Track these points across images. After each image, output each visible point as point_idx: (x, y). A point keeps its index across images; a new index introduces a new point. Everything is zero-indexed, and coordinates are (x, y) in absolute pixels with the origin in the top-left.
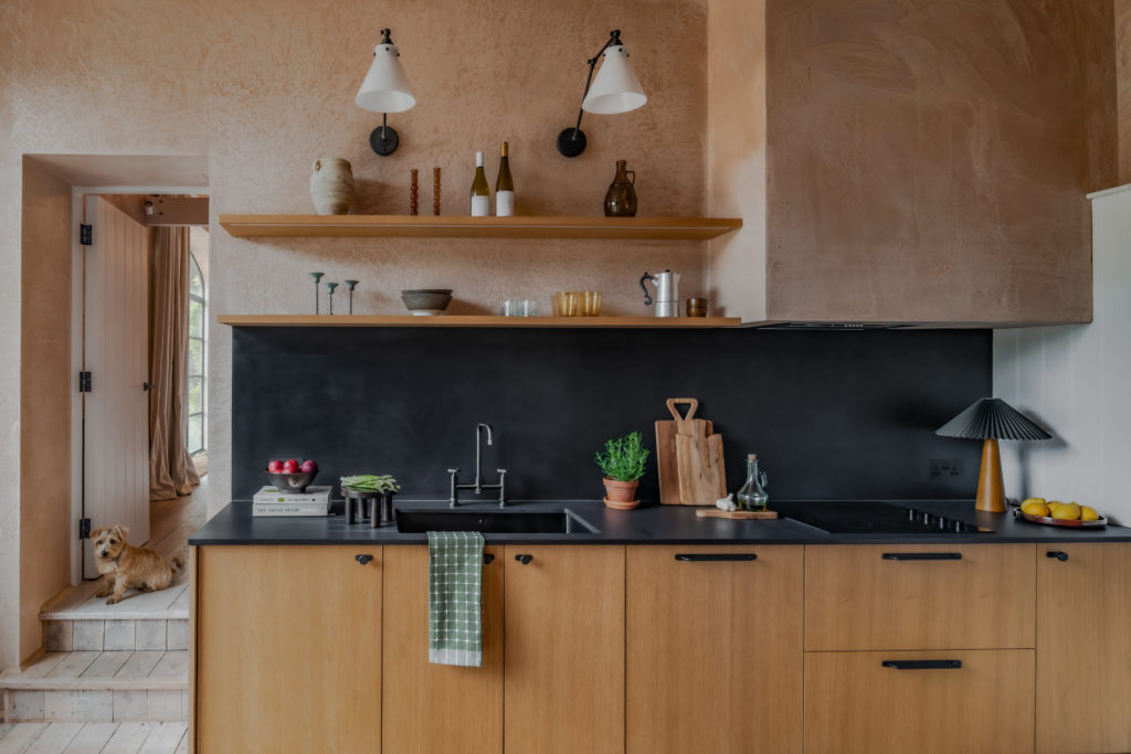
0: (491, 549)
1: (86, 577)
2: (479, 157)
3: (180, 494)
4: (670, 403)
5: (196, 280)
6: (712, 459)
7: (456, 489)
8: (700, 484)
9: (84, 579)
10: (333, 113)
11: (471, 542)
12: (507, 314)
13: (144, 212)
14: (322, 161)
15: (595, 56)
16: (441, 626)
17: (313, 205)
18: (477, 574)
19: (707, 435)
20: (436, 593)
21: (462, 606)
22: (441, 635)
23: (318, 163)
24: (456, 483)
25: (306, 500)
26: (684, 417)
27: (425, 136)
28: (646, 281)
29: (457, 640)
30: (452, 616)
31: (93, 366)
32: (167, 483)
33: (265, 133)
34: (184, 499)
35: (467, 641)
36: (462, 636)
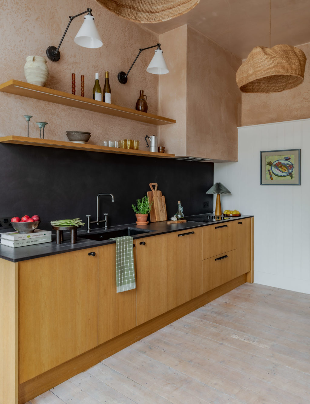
0: (134, 241)
2: (97, 75)
4: (150, 185)
6: (163, 204)
8: (161, 213)
15: (144, 48)
16: (121, 276)
19: (161, 197)
21: (127, 266)
22: (121, 280)
25: (41, 235)
26: (154, 190)
27: (70, 58)
28: (147, 138)
29: (126, 280)
30: (124, 271)
35: (130, 280)
36: (128, 278)
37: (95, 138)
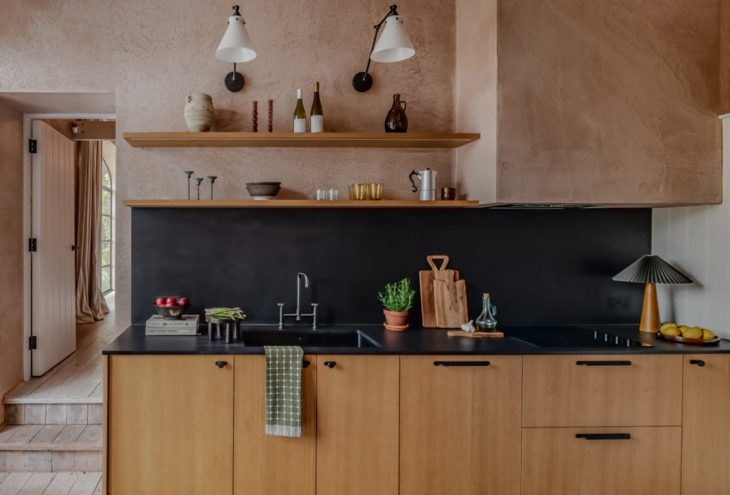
0: (308, 357)
1: (34, 375)
2: (299, 92)
3: (96, 320)
4: (429, 259)
5: (107, 176)
6: (458, 296)
7: (283, 317)
8: (450, 314)
9: (32, 376)
10: (199, 63)
11: (294, 353)
13: (72, 131)
14: (192, 95)
15: (379, 23)
16: (273, 409)
17: (186, 125)
18: (298, 375)
19: (455, 281)
20: (270, 387)
21: (288, 396)
22: (274, 416)
23: (190, 97)
24: (283, 313)
25: (181, 324)
26: (439, 268)
27: (262, 79)
28: (414, 176)
29: (284, 419)
30: (281, 403)
31: (38, 234)
32: (86, 312)
33: (153, 77)
34: (99, 322)
35: (291, 420)
36: (288, 416)
37: (305, 187)
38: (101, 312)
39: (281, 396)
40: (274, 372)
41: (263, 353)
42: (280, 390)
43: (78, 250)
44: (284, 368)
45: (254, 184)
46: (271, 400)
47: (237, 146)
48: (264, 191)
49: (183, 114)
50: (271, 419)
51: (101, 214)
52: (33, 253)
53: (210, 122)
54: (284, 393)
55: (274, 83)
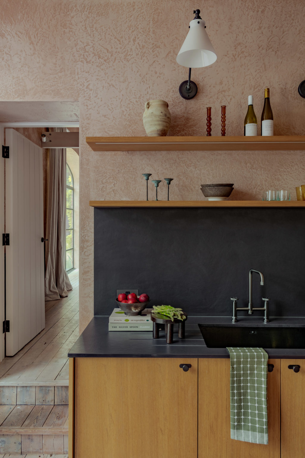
0: (272, 361)
1: (7, 355)
2: (250, 98)
3: (62, 297)
5: (70, 179)
7: (236, 311)
9: (6, 356)
10: (156, 73)
11: (259, 357)
12: (270, 200)
13: (41, 140)
14: (151, 101)
16: (239, 414)
17: (144, 131)
18: (263, 379)
20: (235, 391)
21: (253, 401)
22: (239, 420)
23: (148, 104)
24: (236, 307)
25: (142, 320)
27: (214, 87)
29: (250, 424)
30: (246, 407)
31: (10, 230)
32: (54, 290)
33: (113, 86)
34: (65, 299)
35: (257, 426)
36: (253, 422)
38: (65, 290)
39: (246, 401)
40: (239, 376)
41: (228, 356)
42: (245, 394)
43: (46, 242)
44: (249, 372)
45: (209, 186)
46: (236, 405)
47: (193, 150)
48: (219, 193)
49: (141, 120)
50: (236, 424)
51: (66, 208)
52: (7, 246)
53: (167, 127)
54: (249, 397)
55: (224, 91)
